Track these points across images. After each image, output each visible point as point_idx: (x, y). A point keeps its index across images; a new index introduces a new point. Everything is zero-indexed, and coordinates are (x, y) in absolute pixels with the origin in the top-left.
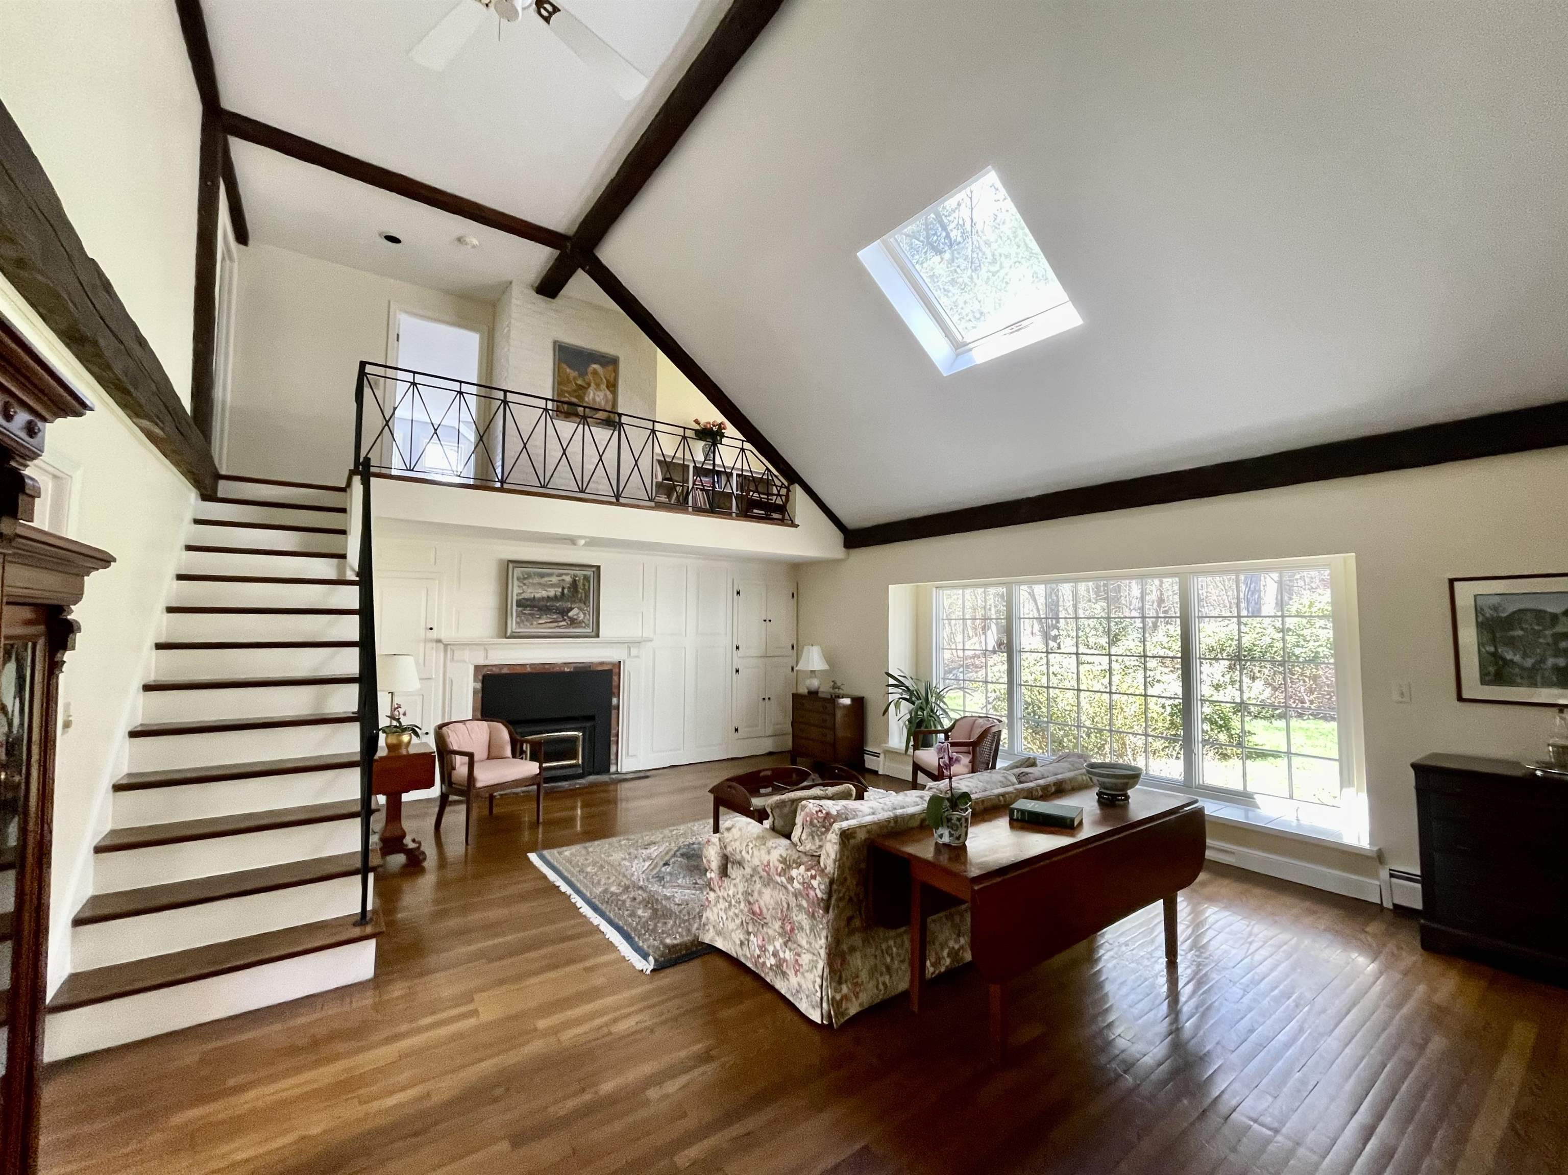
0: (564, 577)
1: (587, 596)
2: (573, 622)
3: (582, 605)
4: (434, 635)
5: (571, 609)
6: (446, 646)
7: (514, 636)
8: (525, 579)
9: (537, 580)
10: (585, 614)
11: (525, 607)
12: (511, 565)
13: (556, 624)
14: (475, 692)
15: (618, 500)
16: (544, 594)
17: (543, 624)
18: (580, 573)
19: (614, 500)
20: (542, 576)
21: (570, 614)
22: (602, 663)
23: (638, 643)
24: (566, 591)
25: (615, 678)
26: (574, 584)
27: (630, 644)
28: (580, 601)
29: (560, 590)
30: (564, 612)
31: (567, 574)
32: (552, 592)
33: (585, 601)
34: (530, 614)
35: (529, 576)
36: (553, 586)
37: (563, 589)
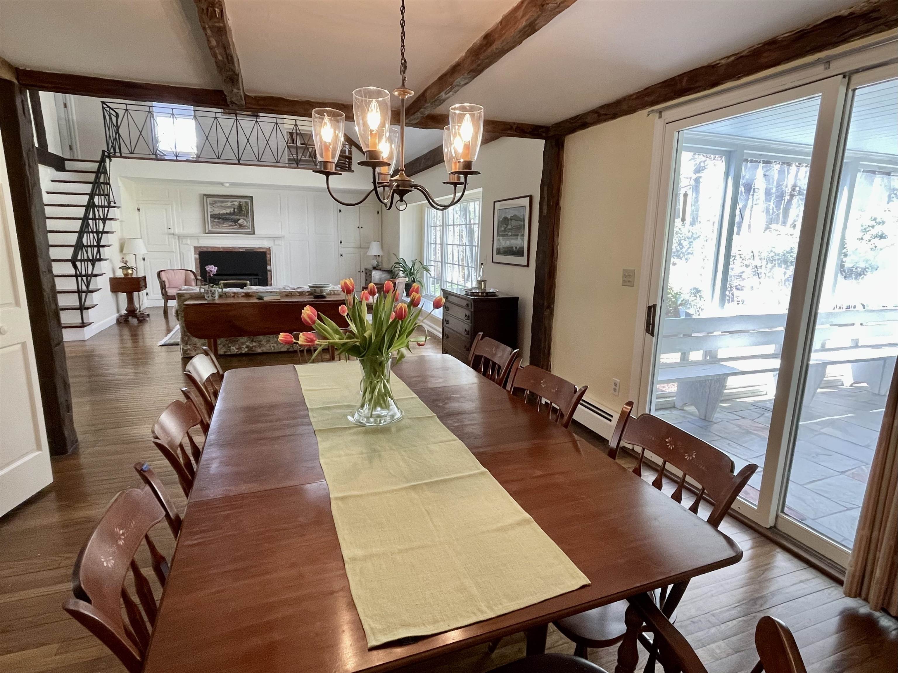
0: (234, 203)
1: (248, 213)
2: (241, 226)
3: (245, 217)
4: (171, 231)
5: (240, 219)
6: (179, 237)
7: (210, 232)
8: (213, 204)
9: (219, 204)
10: (247, 222)
11: (215, 218)
12: (205, 197)
13: (232, 227)
14: (196, 259)
15: (239, 162)
16: (224, 212)
17: (225, 227)
18: (243, 200)
19: (237, 162)
20: (222, 202)
21: (239, 222)
22: (260, 248)
23: (279, 238)
24: (236, 210)
25: (268, 256)
26: (240, 206)
27: (274, 238)
28: (244, 215)
29: (233, 209)
30: (236, 221)
31: (236, 201)
32: (228, 211)
33: (247, 216)
34: (218, 222)
35: (216, 202)
36: (229, 207)
37: (234, 209)
